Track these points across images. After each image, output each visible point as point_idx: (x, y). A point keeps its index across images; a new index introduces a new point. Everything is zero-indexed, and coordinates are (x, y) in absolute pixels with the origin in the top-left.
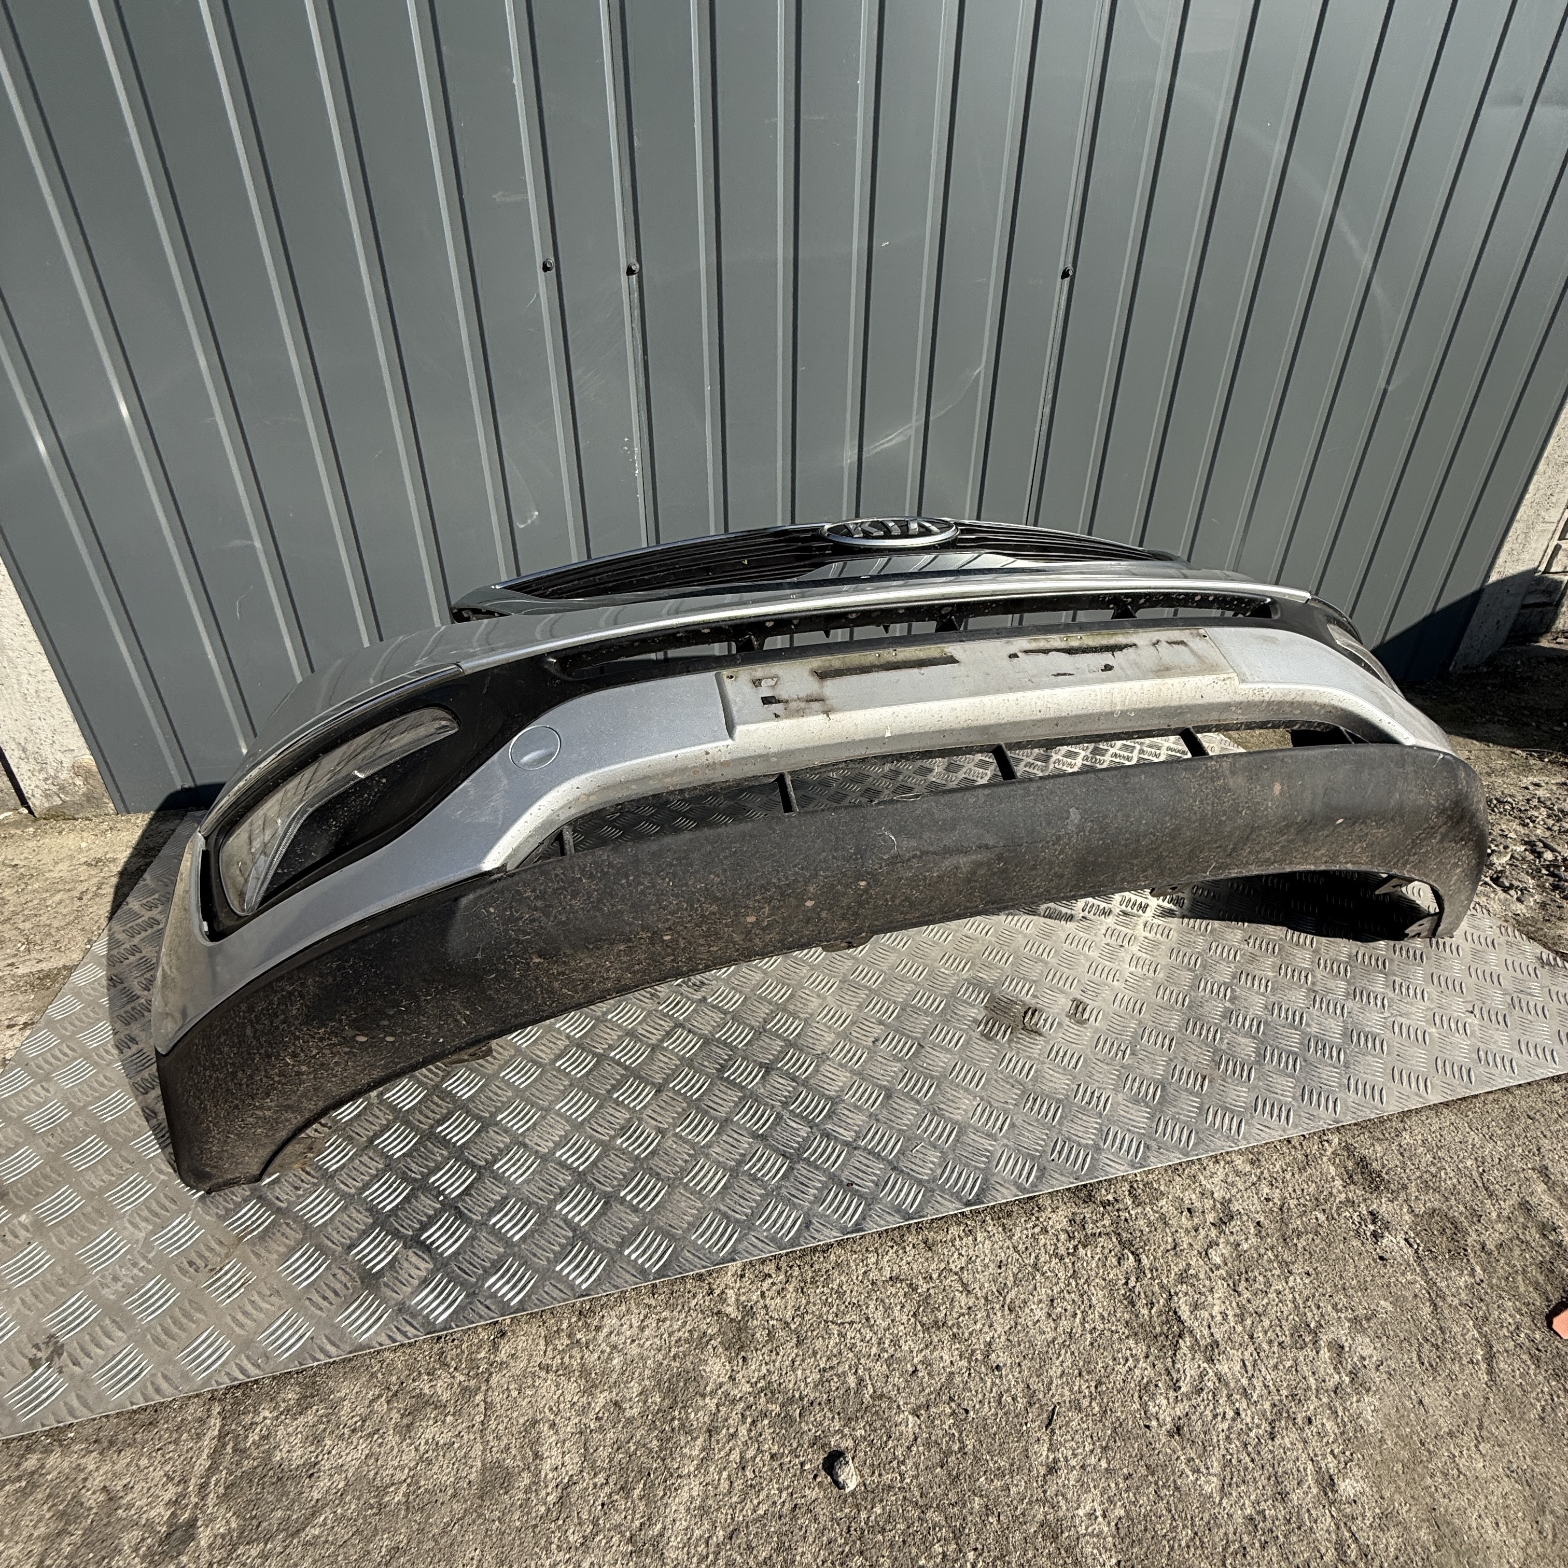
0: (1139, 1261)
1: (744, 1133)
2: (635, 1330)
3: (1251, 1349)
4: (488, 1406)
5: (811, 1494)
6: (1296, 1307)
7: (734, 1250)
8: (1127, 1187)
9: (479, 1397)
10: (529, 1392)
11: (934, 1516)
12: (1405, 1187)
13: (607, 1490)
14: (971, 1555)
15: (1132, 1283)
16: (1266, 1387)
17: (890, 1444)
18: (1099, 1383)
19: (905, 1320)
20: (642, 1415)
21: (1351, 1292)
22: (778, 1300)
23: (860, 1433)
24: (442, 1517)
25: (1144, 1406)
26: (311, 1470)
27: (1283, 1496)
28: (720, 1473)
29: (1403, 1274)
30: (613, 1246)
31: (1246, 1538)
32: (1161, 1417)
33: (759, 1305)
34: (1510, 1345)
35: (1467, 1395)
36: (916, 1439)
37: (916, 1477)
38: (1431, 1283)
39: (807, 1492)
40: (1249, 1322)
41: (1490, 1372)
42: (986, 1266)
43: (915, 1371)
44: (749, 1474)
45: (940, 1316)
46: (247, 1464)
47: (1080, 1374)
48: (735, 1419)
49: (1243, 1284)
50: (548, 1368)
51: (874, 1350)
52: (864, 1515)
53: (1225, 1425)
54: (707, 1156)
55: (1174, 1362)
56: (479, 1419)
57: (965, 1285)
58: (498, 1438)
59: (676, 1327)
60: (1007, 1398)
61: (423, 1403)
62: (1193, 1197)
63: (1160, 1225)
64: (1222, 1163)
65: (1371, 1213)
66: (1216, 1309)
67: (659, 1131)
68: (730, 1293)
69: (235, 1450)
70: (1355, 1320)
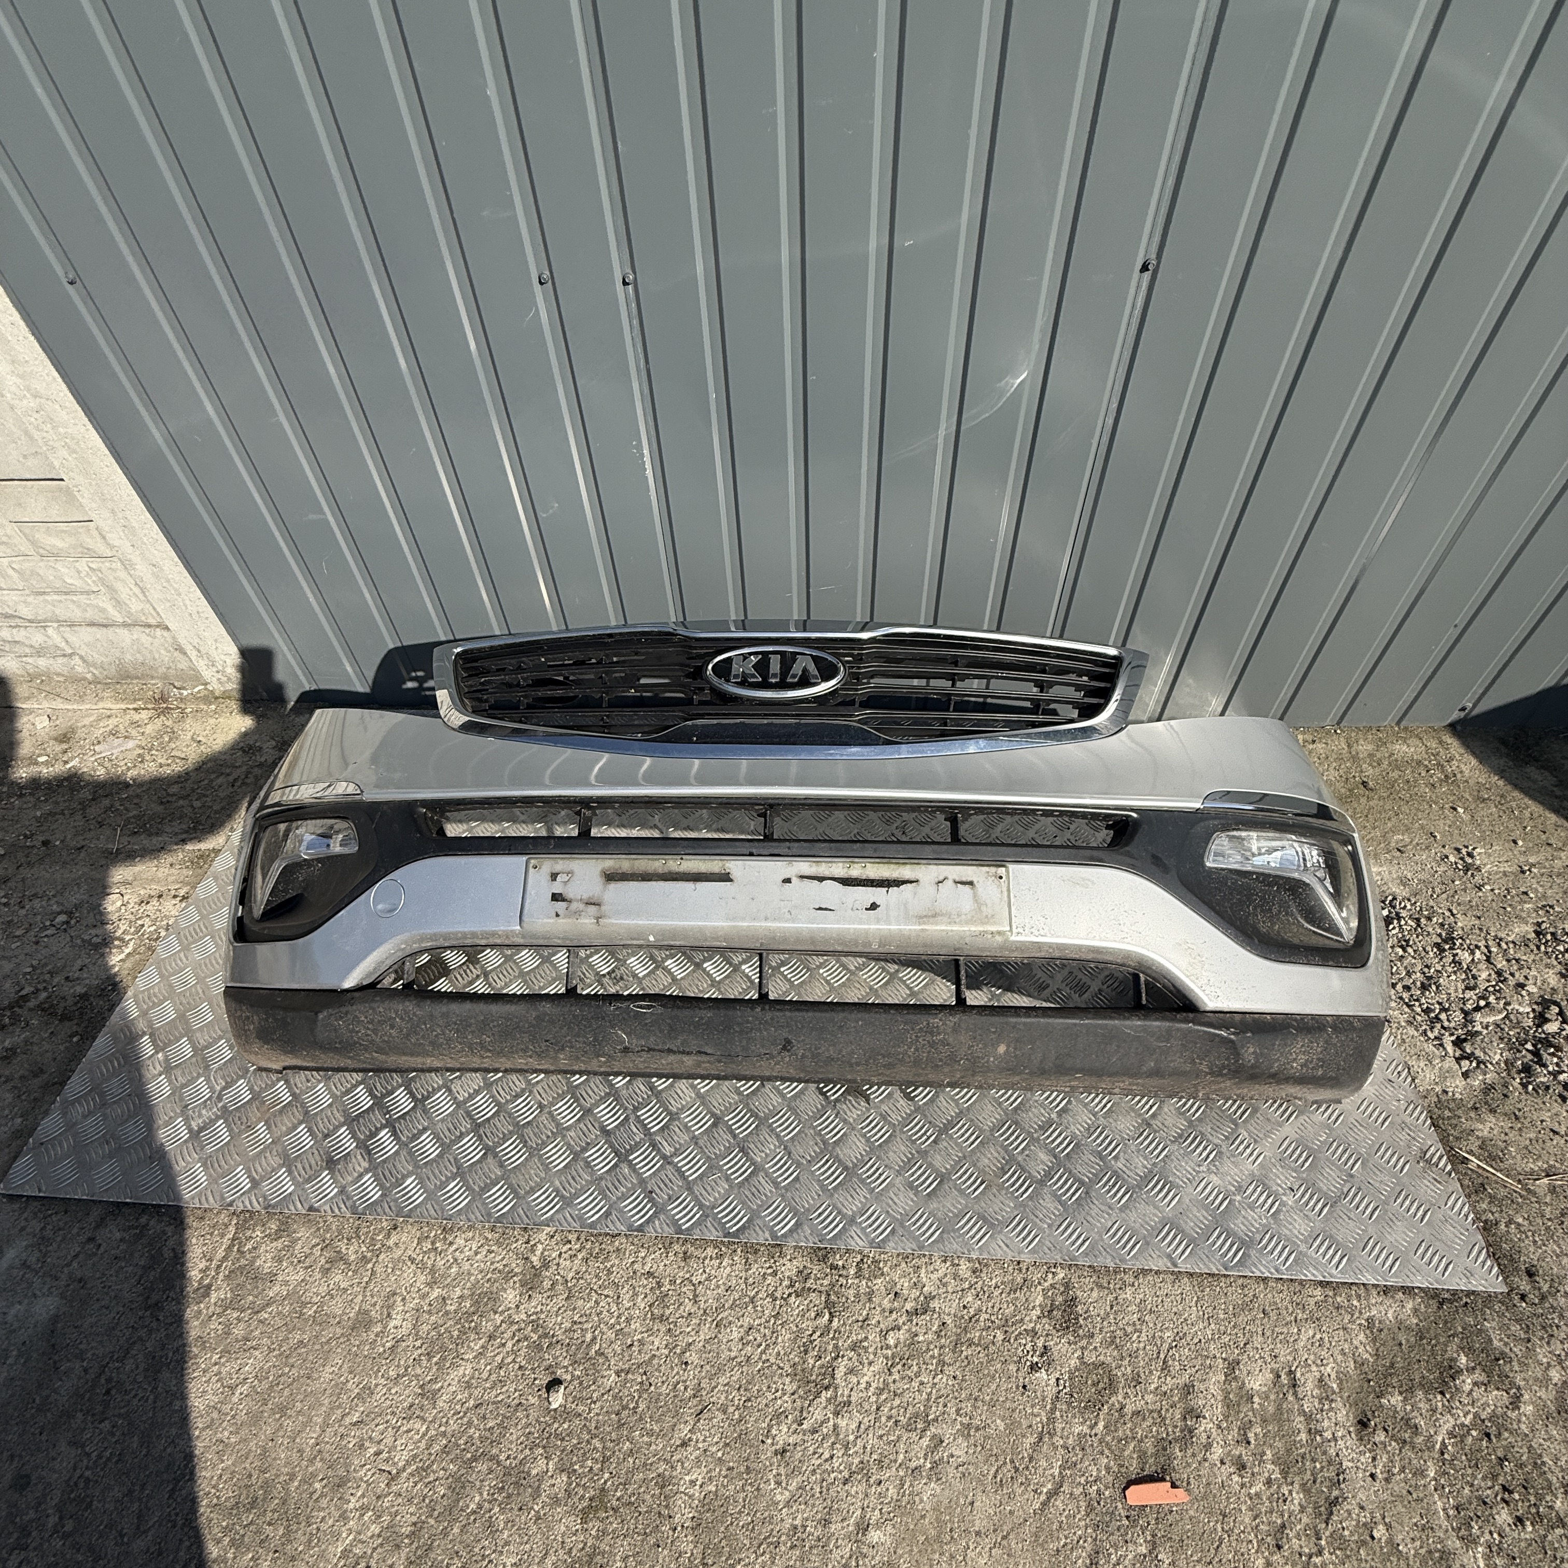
0: (831, 1321)
1: (597, 1125)
2: (472, 1253)
3: (872, 1417)
4: (373, 1273)
5: (532, 1400)
6: (928, 1400)
7: (551, 1219)
8: (859, 1257)
9: (370, 1266)
10: (398, 1273)
11: (596, 1443)
12: (1092, 1336)
13: (419, 1351)
14: (607, 1475)
15: (815, 1337)
17: (593, 1387)
18: (749, 1400)
19: (643, 1305)
20: (456, 1312)
21: (980, 1403)
22: (568, 1262)
23: (577, 1373)
24: (327, 1334)
25: (770, 1427)
26: (272, 1278)
27: (826, 1522)
28: (486, 1366)
29: (1032, 1406)
30: (477, 1189)
31: (783, 1538)
32: (777, 1438)
33: (555, 1262)
34: (1078, 1491)
35: (1011, 1513)
36: (610, 1391)
37: (598, 1414)
38: (1051, 1420)
39: (530, 1397)
40: (883, 1397)
41: (1044, 1504)
42: (718, 1287)
43: (631, 1345)
44: (502, 1373)
45: (667, 1312)
46: (243, 1262)
47: (739, 1389)
48: (508, 1335)
49: (899, 1367)
50: (413, 1260)
51: (612, 1321)
52: (556, 1425)
53: (819, 1461)
54: (564, 1137)
55: (809, 1405)
56: (366, 1279)
57: (695, 1296)
58: (372, 1296)
59: (497, 1259)
60: (681, 1387)
61: (341, 1258)
62: (906, 1284)
63: (864, 1299)
64: (948, 1264)
65: (1045, 1347)
66: (866, 1378)
67: (541, 1106)
68: (540, 1247)
69: (238, 1250)
70: (967, 1426)
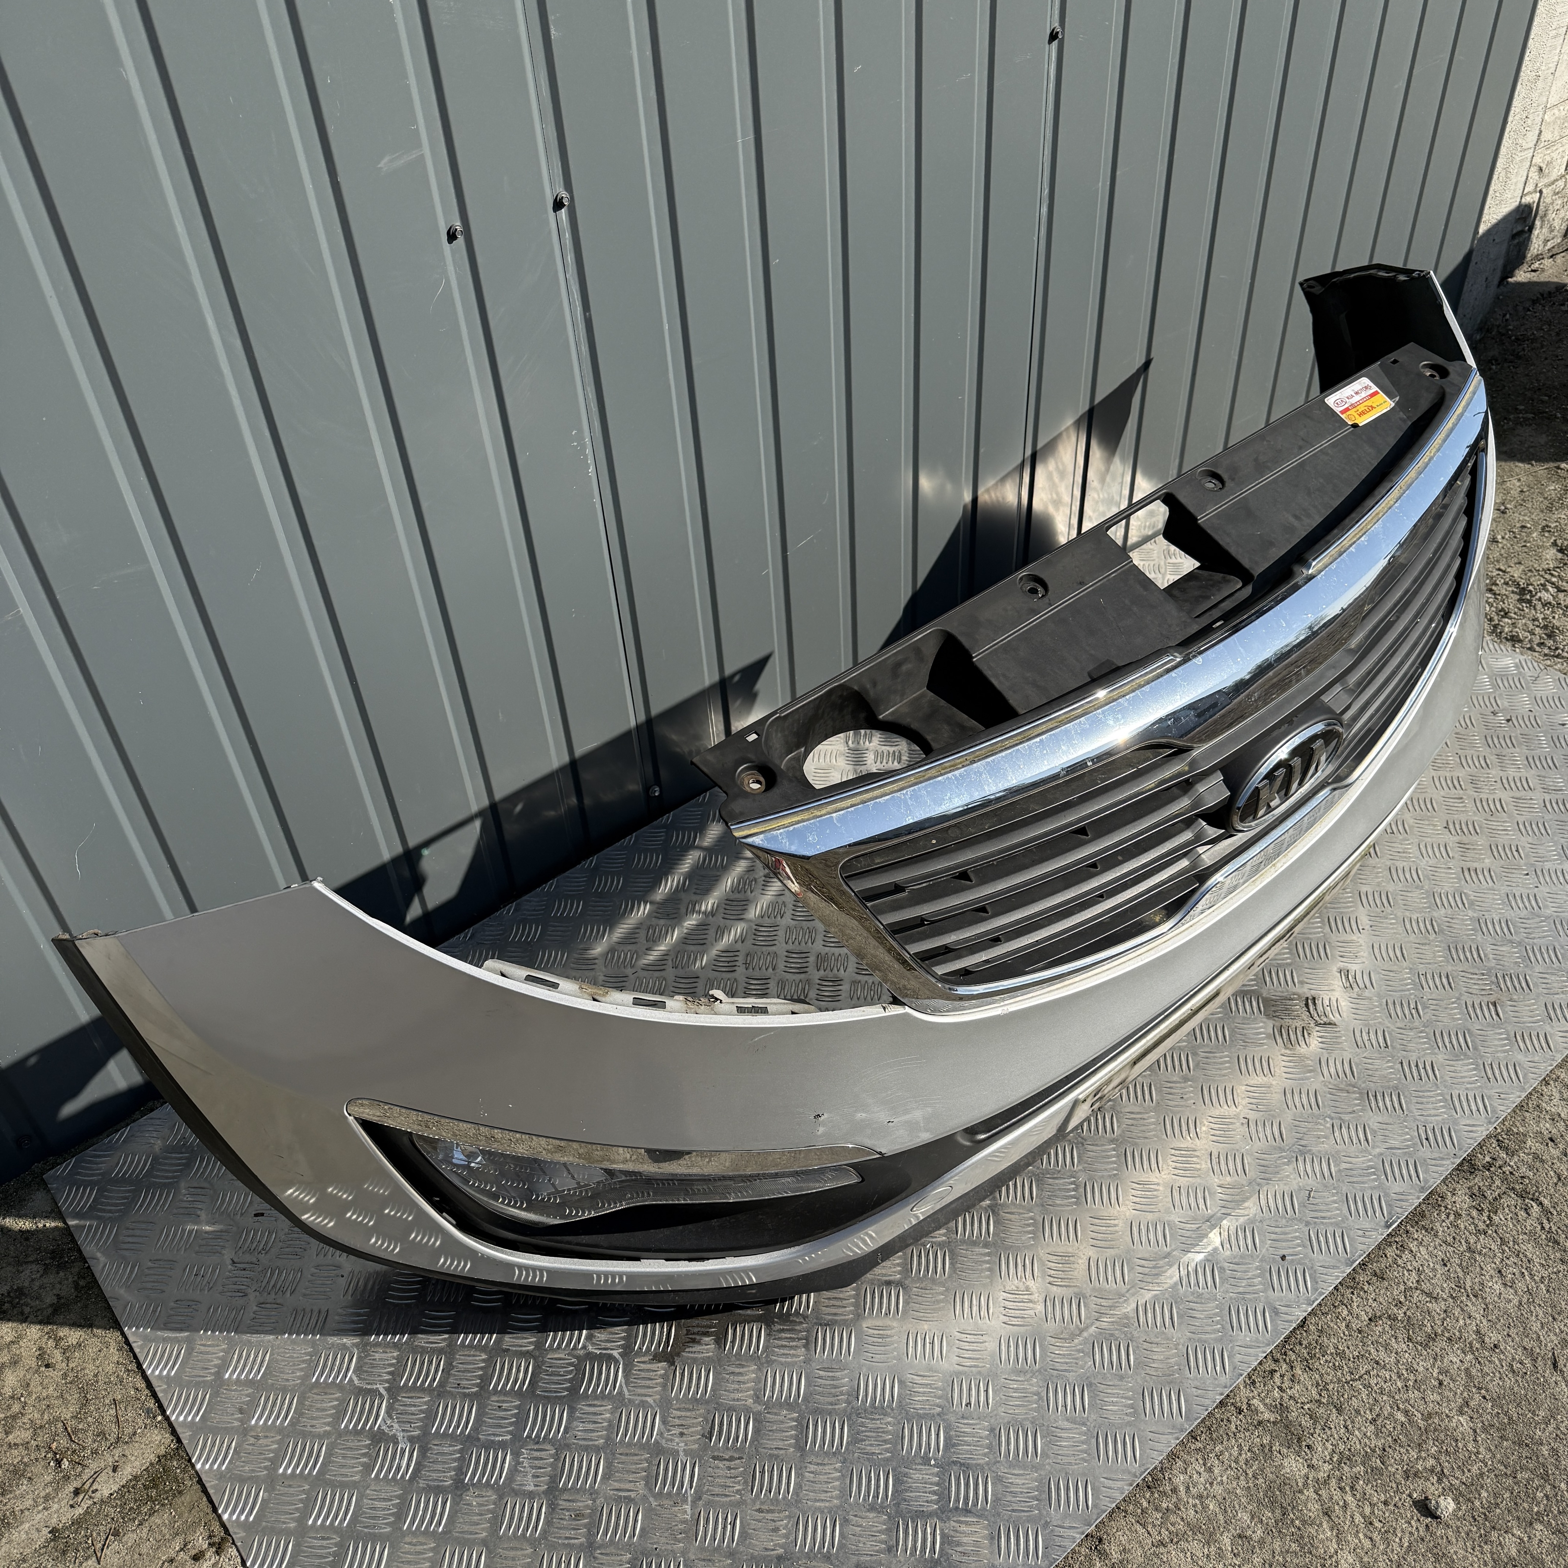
0: (1541, 1204)
8: (1494, 1143)
17: (1460, 1445)
19: (1405, 1348)
20: (1267, 1532)
22: (1297, 1387)
28: (1357, 1536)
30: (1131, 1419)
33: (1286, 1399)
36: (1475, 1431)
37: (1493, 1457)
42: (1434, 1270)
43: (1441, 1384)
45: (1428, 1329)
47: (1554, 1319)
48: (1337, 1495)
51: (1400, 1384)
57: (1429, 1295)
59: (1236, 1454)
60: (1516, 1366)
62: (1547, 1125)
63: (1538, 1164)
64: (1551, 1082)
68: (1255, 1402)
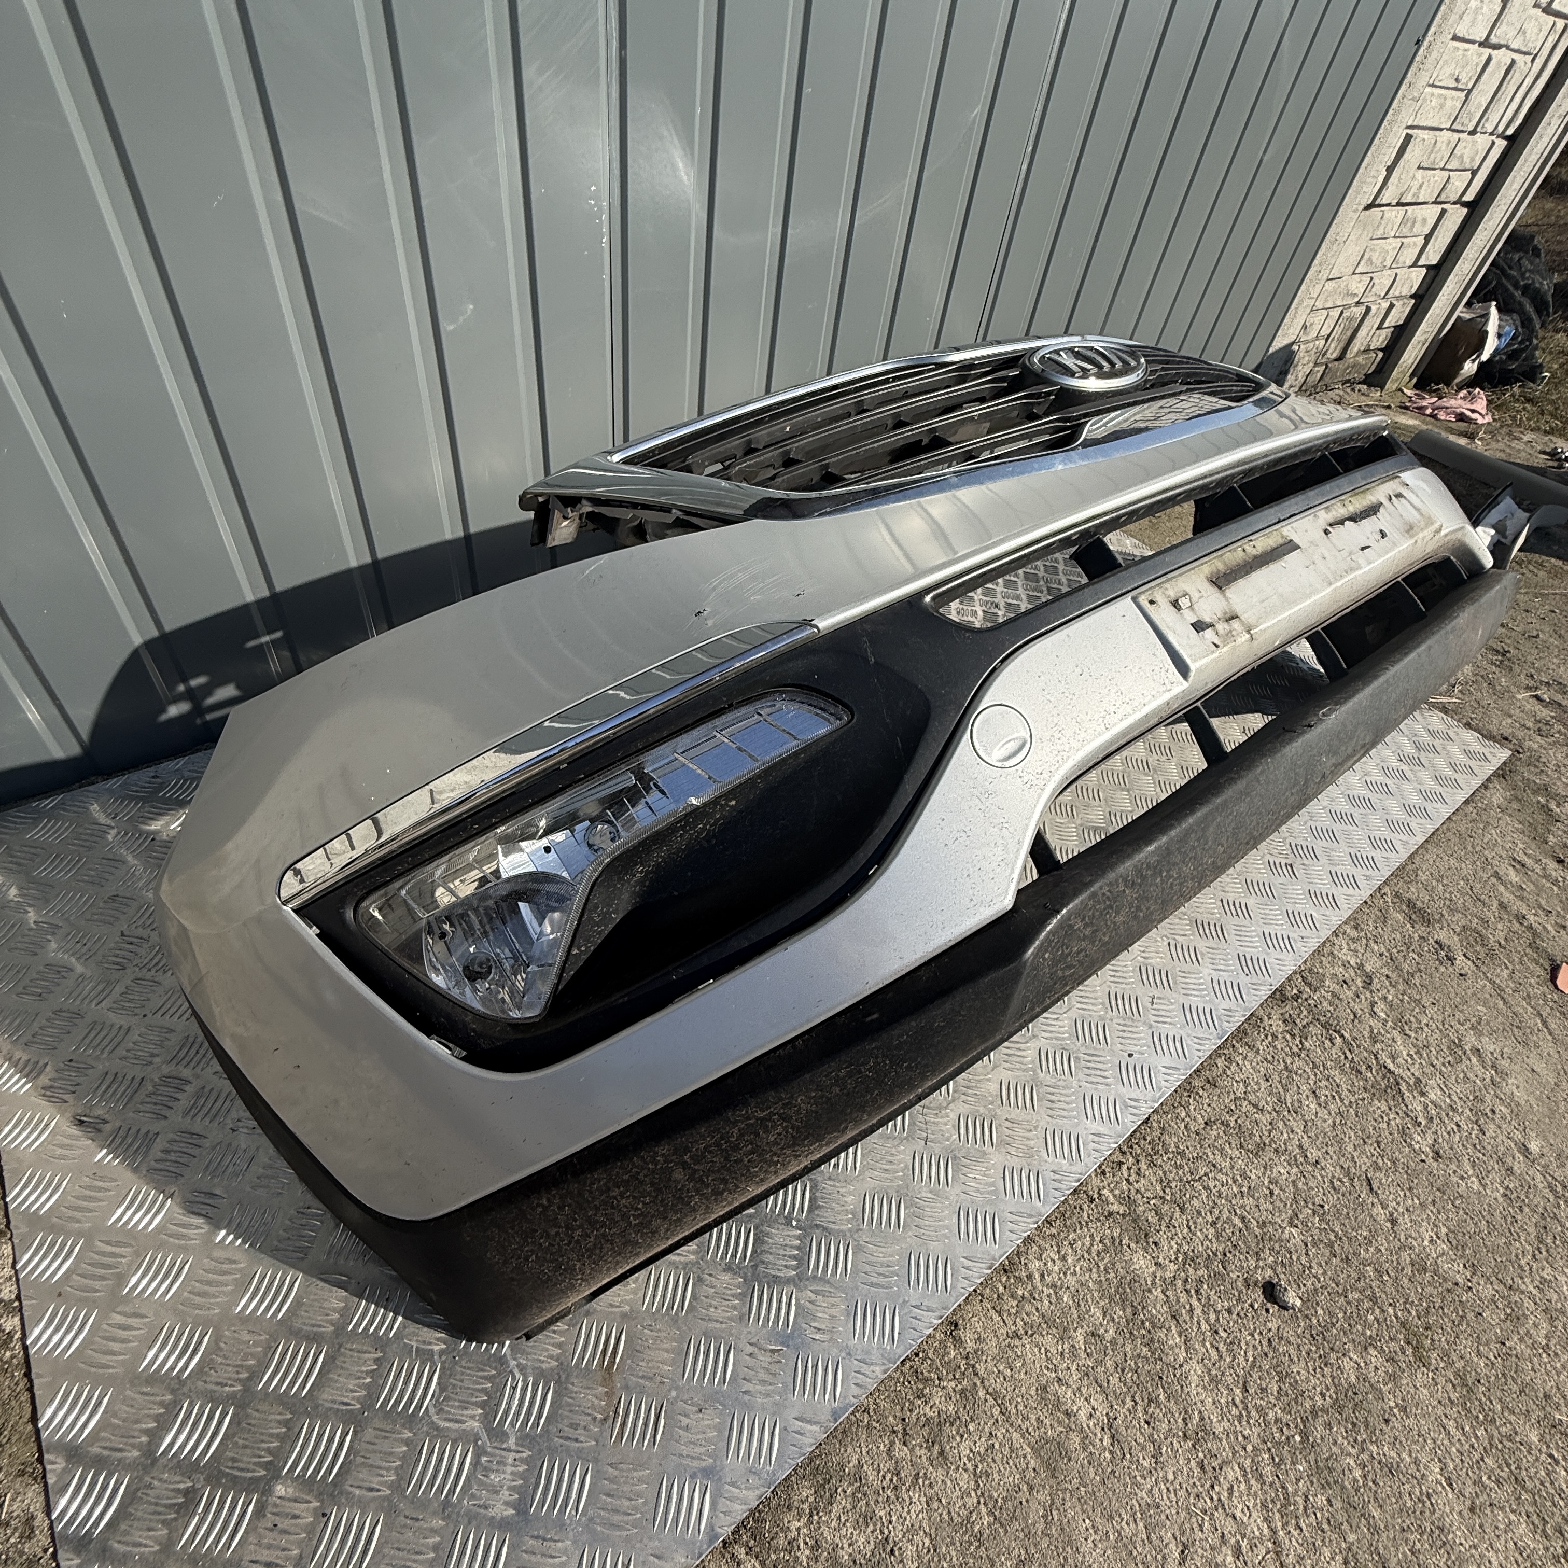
0: (1342, 1036)
2: (1059, 1263)
3: (1438, 1075)
5: (1273, 1325)
6: (1441, 1032)
9: (981, 1393)
10: (1019, 1364)
12: (1442, 916)
13: (1139, 1408)
15: (1350, 1057)
16: (1460, 1098)
17: (1294, 1258)
19: (1238, 1154)
21: (1460, 1007)
22: (1143, 1181)
23: (1270, 1260)
25: (1410, 1145)
26: (887, 1547)
27: (1511, 1171)
29: (1477, 982)
31: (1511, 1210)
32: (1423, 1149)
33: (1133, 1191)
34: (1548, 1010)
35: (1549, 1055)
36: (1306, 1245)
38: (1492, 982)
39: (1269, 1325)
40: (1425, 1055)
41: (1550, 1033)
42: (1258, 1083)
43: (1272, 1193)
47: (1364, 1142)
49: (1406, 1027)
50: (1016, 1335)
51: (1235, 1189)
52: (1315, 1321)
53: (1458, 1137)
55: (1406, 1106)
56: (996, 1411)
58: (1026, 1418)
60: (1337, 1183)
61: (938, 1424)
62: (1341, 970)
63: (1337, 1002)
65: (1437, 943)
66: (1404, 1054)
68: (1105, 1192)
70: (1473, 1027)
